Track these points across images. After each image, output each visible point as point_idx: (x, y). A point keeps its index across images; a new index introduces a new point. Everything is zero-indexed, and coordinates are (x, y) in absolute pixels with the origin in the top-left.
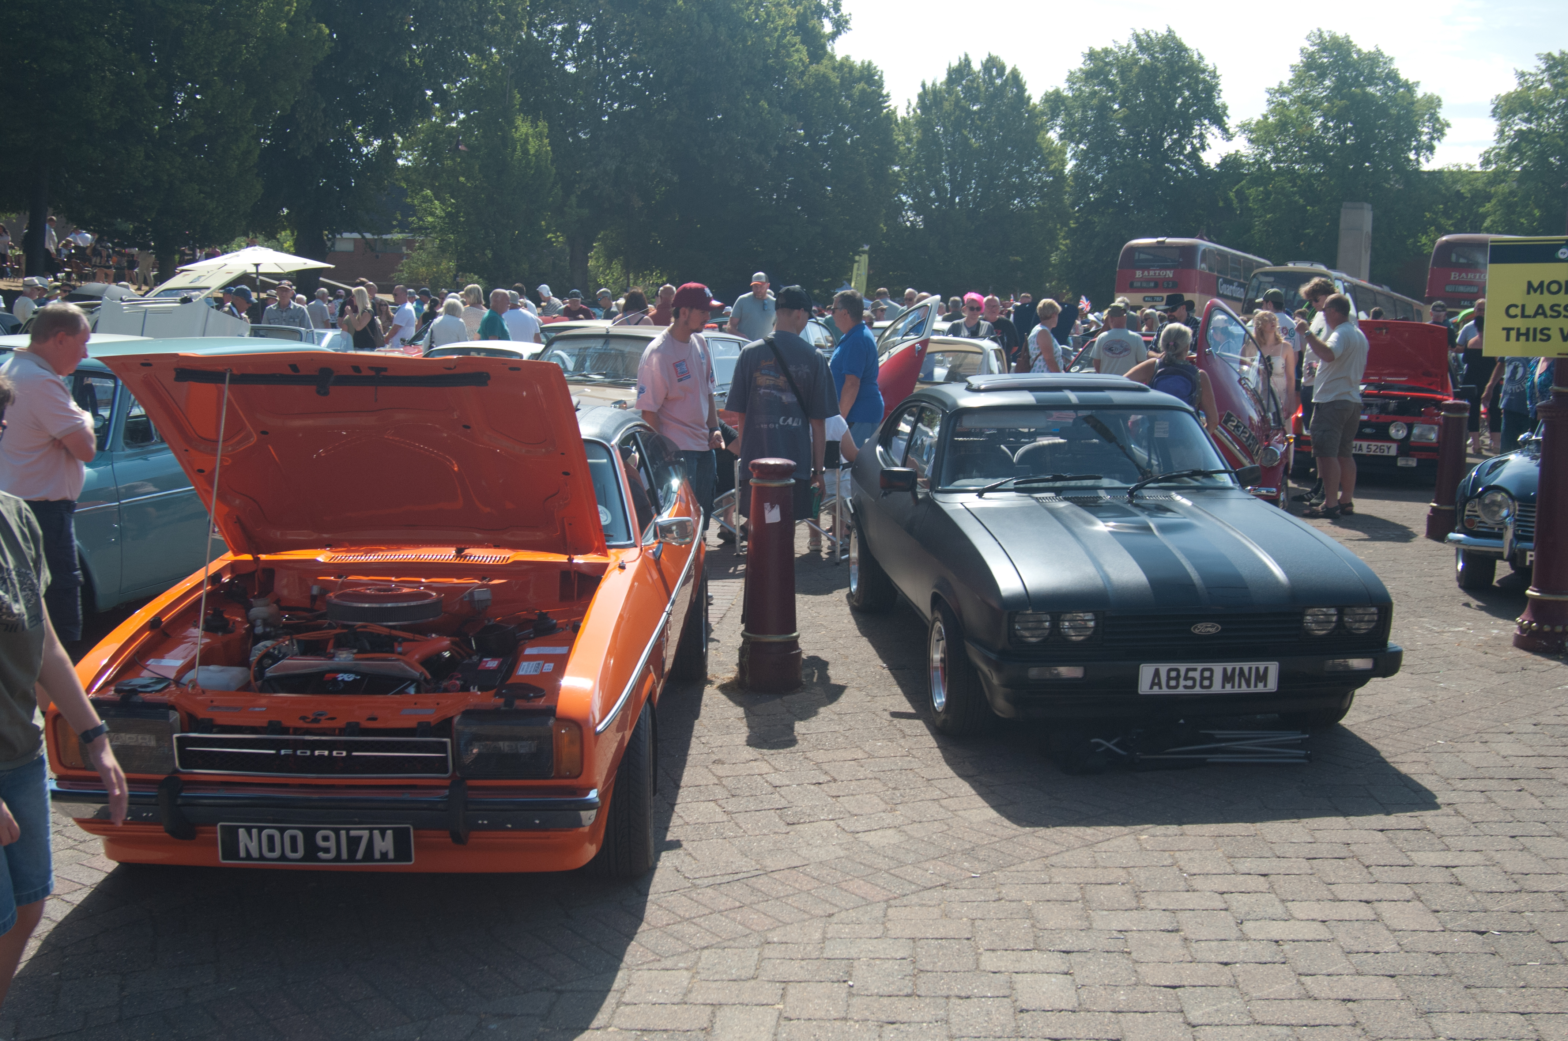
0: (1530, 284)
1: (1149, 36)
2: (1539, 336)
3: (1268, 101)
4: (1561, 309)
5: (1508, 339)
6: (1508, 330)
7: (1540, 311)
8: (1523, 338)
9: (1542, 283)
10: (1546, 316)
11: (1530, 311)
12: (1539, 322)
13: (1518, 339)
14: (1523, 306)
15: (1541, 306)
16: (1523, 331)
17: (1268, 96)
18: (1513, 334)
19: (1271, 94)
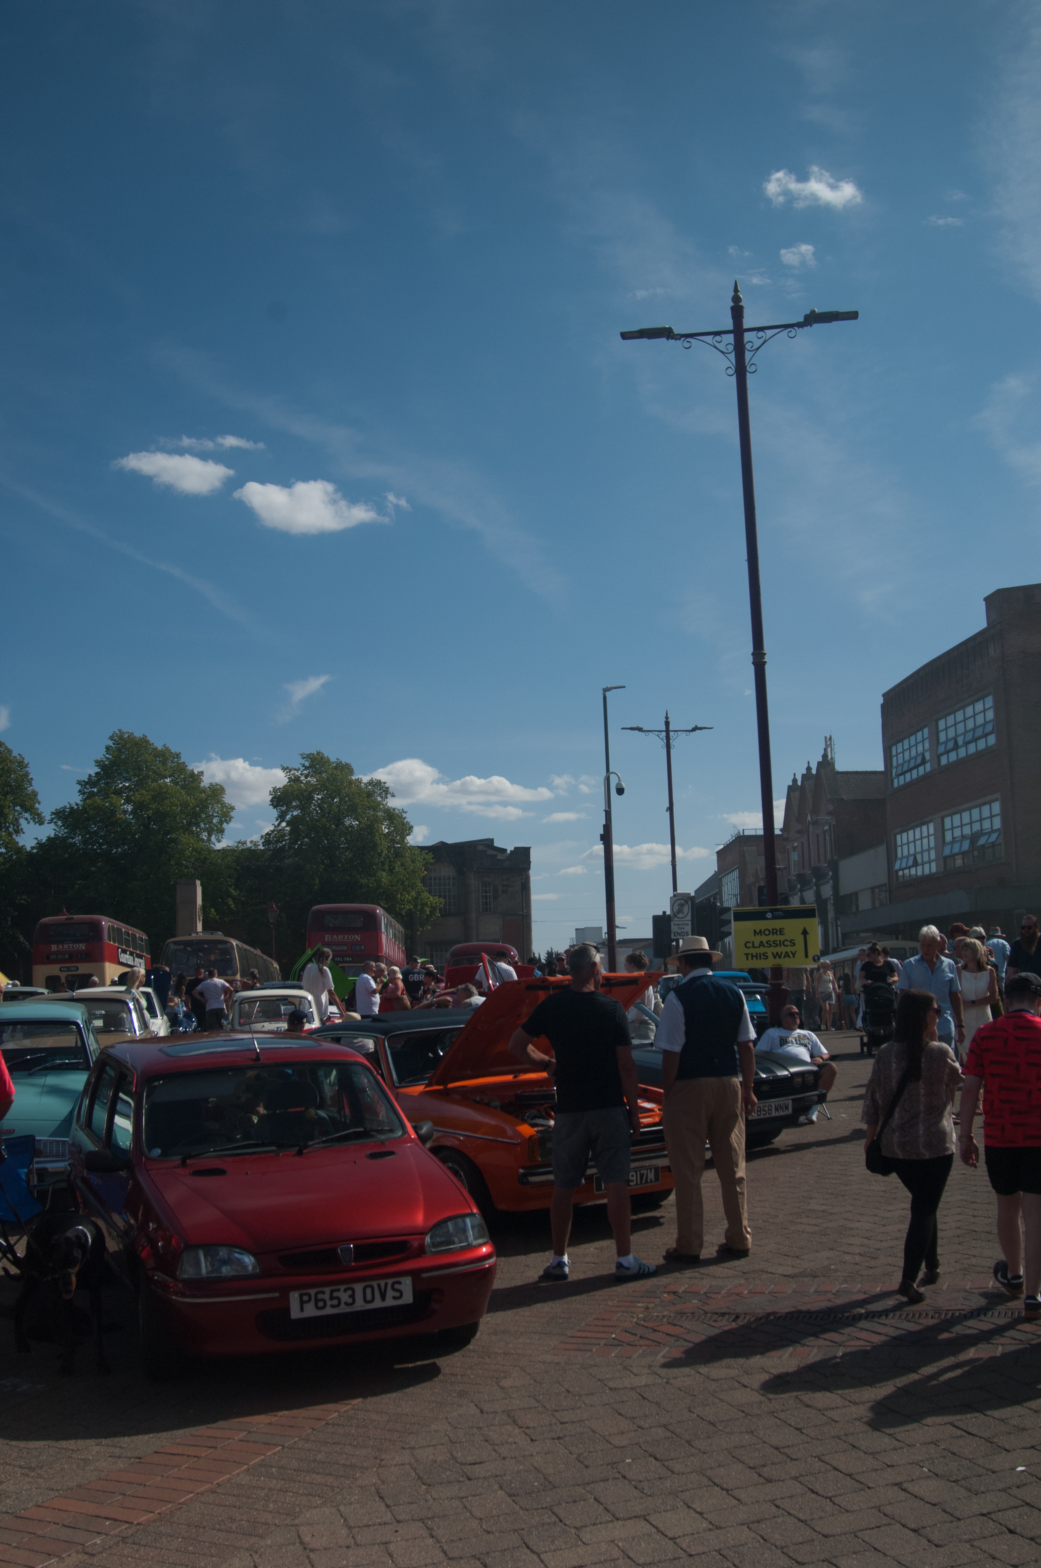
0: (755, 931)
2: (762, 957)
4: (772, 943)
5: (747, 959)
6: (747, 955)
7: (761, 944)
8: (755, 958)
9: (761, 931)
10: (764, 946)
11: (756, 944)
12: (762, 950)
13: (752, 959)
14: (753, 943)
15: (762, 942)
16: (754, 954)
18: (750, 956)
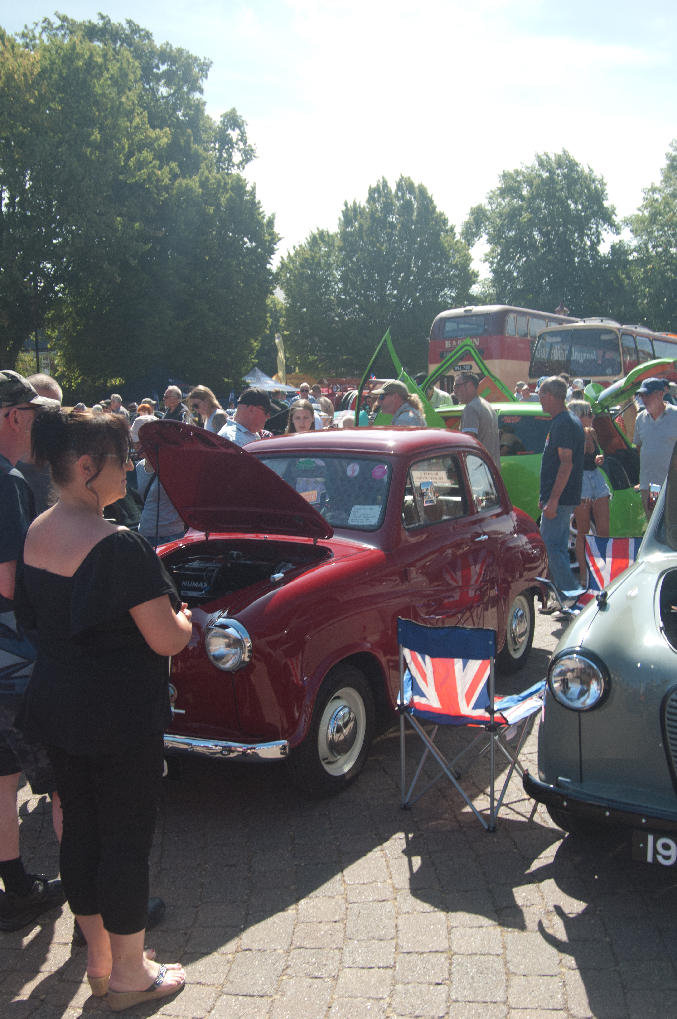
1: (547, 156)
3: (644, 198)
17: (643, 195)
19: (645, 193)
